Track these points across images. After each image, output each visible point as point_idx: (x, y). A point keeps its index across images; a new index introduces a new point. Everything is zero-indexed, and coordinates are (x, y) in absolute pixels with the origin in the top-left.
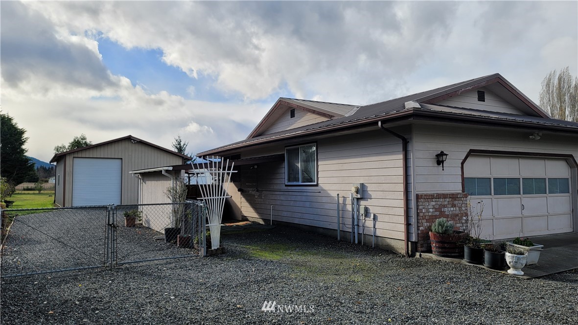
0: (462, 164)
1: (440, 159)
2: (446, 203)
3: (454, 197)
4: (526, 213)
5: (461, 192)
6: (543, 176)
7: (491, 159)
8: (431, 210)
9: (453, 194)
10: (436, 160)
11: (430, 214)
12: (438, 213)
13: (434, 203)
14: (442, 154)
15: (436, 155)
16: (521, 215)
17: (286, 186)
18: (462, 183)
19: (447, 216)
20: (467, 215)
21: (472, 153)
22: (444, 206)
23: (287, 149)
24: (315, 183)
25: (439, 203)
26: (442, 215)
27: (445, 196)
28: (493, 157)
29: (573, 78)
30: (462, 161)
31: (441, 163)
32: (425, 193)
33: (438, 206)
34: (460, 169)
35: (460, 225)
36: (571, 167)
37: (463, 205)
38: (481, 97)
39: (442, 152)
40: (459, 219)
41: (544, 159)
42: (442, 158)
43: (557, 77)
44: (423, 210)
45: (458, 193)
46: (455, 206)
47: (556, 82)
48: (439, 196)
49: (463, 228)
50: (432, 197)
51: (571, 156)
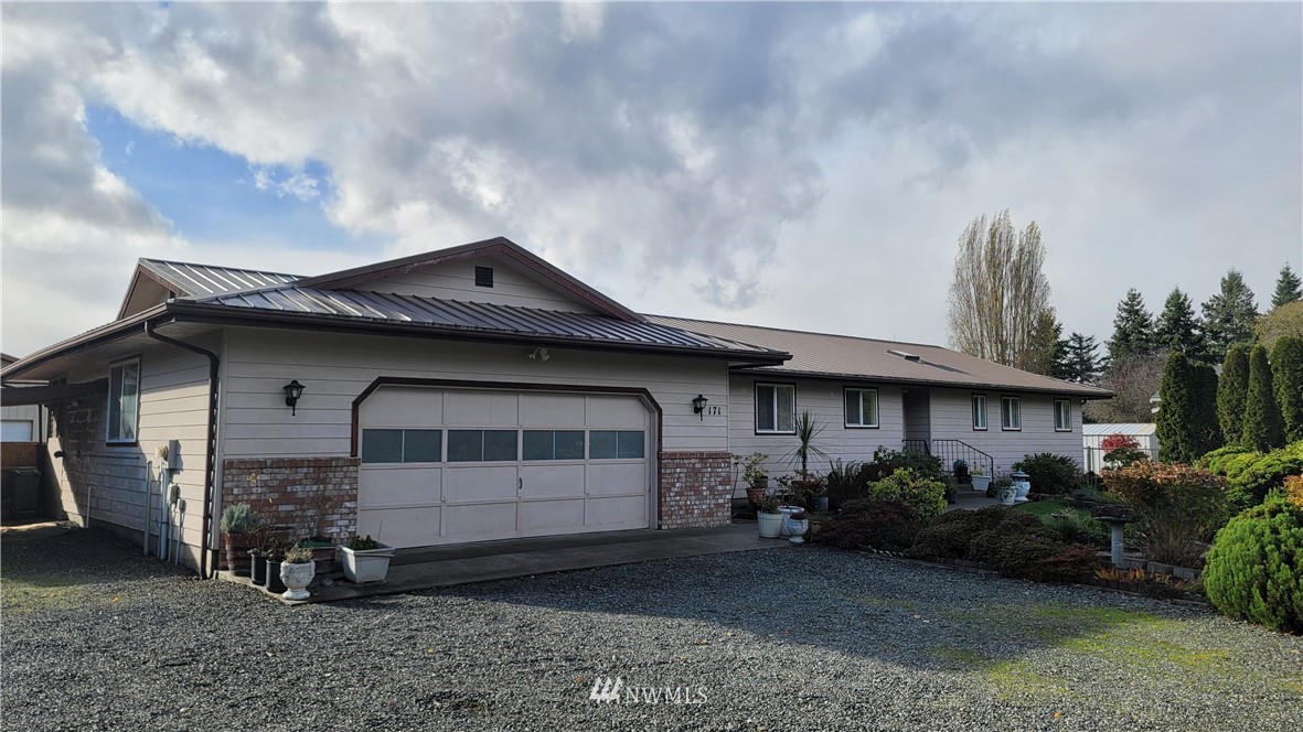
0: (356, 404)
1: (291, 395)
2: (298, 477)
3: (322, 467)
4: (526, 493)
5: (348, 455)
6: (580, 427)
8: (257, 490)
9: (317, 460)
10: (284, 397)
12: (275, 496)
13: (265, 477)
14: (295, 385)
15: (285, 388)
16: (514, 498)
17: (109, 445)
18: (352, 438)
19: (301, 501)
20: (354, 498)
21: (382, 383)
22: (294, 483)
23: (113, 369)
24: (134, 440)
25: (279, 477)
26: (286, 498)
27: (294, 464)
28: (450, 391)
29: (1017, 232)
30: (355, 398)
31: (291, 402)
32: (247, 458)
33: (275, 483)
34: (350, 413)
35: (336, 517)
36: (650, 411)
37: (347, 481)
38: (484, 279)
39: (295, 382)
40: (333, 507)
41: (584, 396)
42: (295, 393)
43: (987, 230)
44: (235, 491)
45: (338, 459)
46: (324, 482)
47: (986, 238)
48: (279, 464)
49: (341, 523)
50: (260, 466)
51: (645, 391)
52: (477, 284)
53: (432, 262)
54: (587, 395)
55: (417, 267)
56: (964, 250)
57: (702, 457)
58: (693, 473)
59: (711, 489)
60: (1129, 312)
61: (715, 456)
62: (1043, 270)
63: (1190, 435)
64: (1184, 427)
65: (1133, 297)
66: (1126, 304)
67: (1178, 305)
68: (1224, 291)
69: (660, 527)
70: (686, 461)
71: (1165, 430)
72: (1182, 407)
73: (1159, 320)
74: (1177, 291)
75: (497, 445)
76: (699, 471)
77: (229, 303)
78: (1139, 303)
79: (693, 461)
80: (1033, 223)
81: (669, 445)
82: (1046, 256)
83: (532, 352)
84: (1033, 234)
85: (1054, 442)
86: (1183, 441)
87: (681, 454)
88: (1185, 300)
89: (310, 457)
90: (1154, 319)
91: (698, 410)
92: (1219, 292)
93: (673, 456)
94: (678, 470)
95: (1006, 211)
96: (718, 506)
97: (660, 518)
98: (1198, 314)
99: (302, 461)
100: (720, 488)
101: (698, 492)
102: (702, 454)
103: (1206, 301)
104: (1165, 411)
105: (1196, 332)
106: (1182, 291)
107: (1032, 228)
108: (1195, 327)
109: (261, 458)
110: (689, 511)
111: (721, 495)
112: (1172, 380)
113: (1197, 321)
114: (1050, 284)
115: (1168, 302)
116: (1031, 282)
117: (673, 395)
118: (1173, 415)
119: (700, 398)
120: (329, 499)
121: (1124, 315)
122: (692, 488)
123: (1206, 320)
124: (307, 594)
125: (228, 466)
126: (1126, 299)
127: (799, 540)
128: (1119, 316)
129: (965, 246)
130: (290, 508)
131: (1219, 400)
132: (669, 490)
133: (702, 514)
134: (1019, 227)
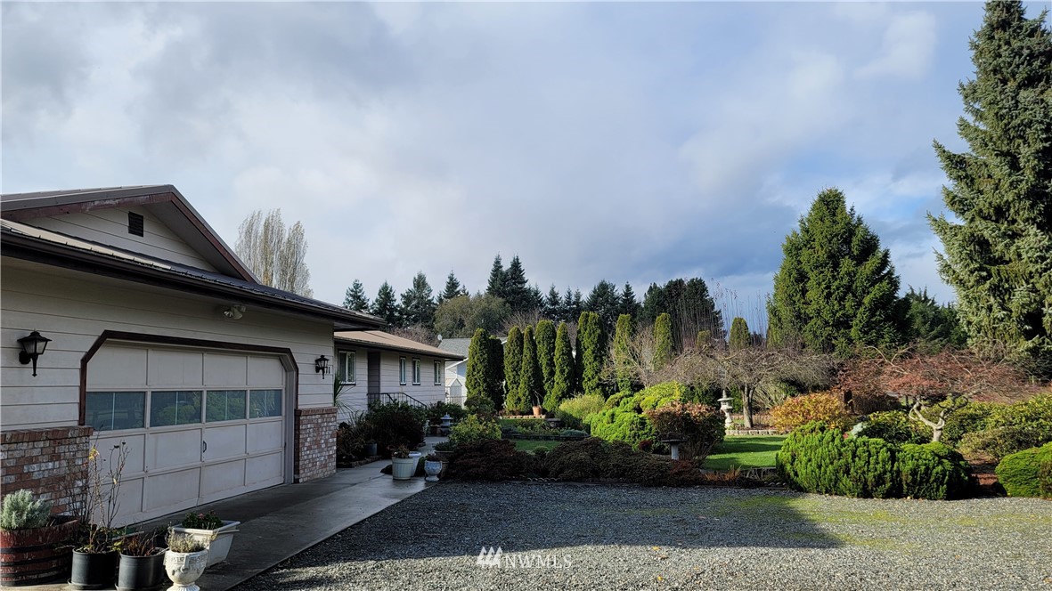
0: (85, 361)
1: (33, 350)
2: (36, 452)
4: (208, 456)
5: (75, 424)
6: (242, 387)
7: (151, 353)
9: (55, 431)
10: (17, 352)
12: (11, 479)
13: (2, 456)
14: (35, 337)
15: (20, 341)
16: (199, 463)
18: (80, 404)
19: (36, 484)
20: (85, 476)
21: (108, 338)
22: (31, 460)
25: (17, 454)
28: (154, 348)
29: (287, 228)
30: (82, 355)
31: (26, 358)
34: (78, 373)
37: (79, 454)
38: (136, 227)
39: (36, 333)
40: (66, 489)
41: (246, 355)
43: (263, 223)
45: (73, 430)
47: (261, 230)
48: (18, 438)
51: (288, 351)
52: (131, 232)
53: (112, 202)
54: (248, 354)
55: (98, 206)
56: (243, 237)
57: (321, 413)
58: (317, 428)
59: (326, 442)
60: (354, 296)
61: (329, 412)
62: (305, 260)
63: (488, 386)
64: (485, 381)
65: (357, 286)
66: (352, 291)
67: (386, 294)
68: (415, 287)
69: (296, 481)
70: (313, 417)
71: (473, 383)
72: (485, 367)
73: (374, 304)
74: (386, 284)
76: (320, 425)
78: (361, 291)
79: (317, 417)
80: (299, 222)
81: (304, 404)
82: (308, 250)
83: (229, 310)
84: (298, 231)
85: (434, 393)
86: (484, 390)
87: (311, 410)
88: (391, 291)
89: (43, 427)
90: (370, 303)
91: (319, 369)
92: (412, 287)
93: (307, 413)
94: (309, 426)
95: (279, 210)
96: (329, 456)
97: (296, 472)
98: (398, 301)
99: (41, 432)
100: (331, 440)
101: (319, 446)
102: (321, 410)
103: (404, 293)
104: (474, 370)
105: (397, 314)
106: (389, 285)
107: (298, 225)
108: (396, 311)
110: (314, 463)
111: (331, 447)
112: (478, 348)
113: (398, 306)
114: (309, 272)
115: (380, 292)
116: (295, 269)
117: (305, 356)
118: (478, 373)
119: (322, 358)
121: (350, 298)
122: (316, 442)
123: (403, 306)
126: (352, 287)
127: (436, 479)
128: (347, 299)
129: (244, 234)
131: (506, 362)
132: (304, 446)
133: (321, 465)
134: (288, 225)
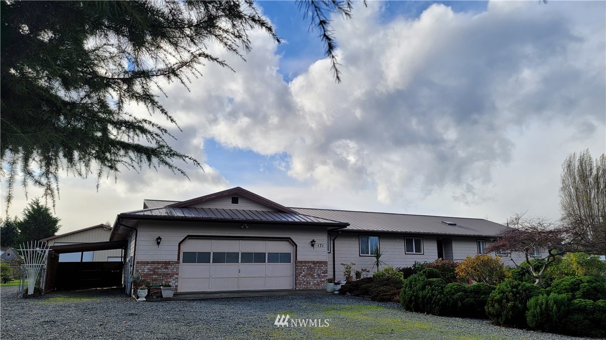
1: (158, 241)
2: (159, 267)
3: (167, 264)
4: (242, 274)
6: (263, 251)
8: (146, 271)
9: (165, 262)
10: (156, 242)
11: (145, 273)
12: (152, 272)
13: (149, 267)
14: (159, 238)
16: (237, 276)
18: (178, 255)
20: (177, 274)
21: (189, 237)
22: (158, 269)
25: (153, 267)
26: (155, 273)
27: (158, 263)
30: (179, 242)
31: (158, 243)
32: (144, 261)
33: (152, 268)
34: (178, 247)
35: (171, 280)
36: (293, 246)
37: (175, 268)
38: (235, 201)
39: (159, 237)
40: (170, 277)
41: (266, 240)
42: (159, 240)
43: (577, 160)
44: (140, 271)
45: (172, 261)
46: (168, 269)
47: (577, 164)
48: (153, 263)
49: (173, 282)
50: (148, 263)
51: (290, 238)
52: (232, 203)
57: (314, 263)
58: (310, 269)
59: (319, 275)
61: (320, 262)
69: (296, 289)
70: (307, 264)
75: (232, 258)
76: (313, 268)
77: (137, 214)
79: (310, 264)
80: (603, 154)
81: (299, 259)
83: (242, 226)
87: (304, 261)
89: (164, 261)
91: (313, 245)
93: (301, 262)
95: (587, 150)
96: (321, 281)
97: (296, 285)
99: (161, 262)
100: (323, 275)
101: (312, 276)
102: (314, 261)
109: (148, 261)
110: (308, 283)
111: (323, 277)
117: (302, 240)
119: (313, 241)
120: (169, 274)
122: (309, 274)
124: (145, 299)
125: (138, 263)
129: (566, 169)
130: (156, 276)
132: (300, 275)
133: (314, 284)
